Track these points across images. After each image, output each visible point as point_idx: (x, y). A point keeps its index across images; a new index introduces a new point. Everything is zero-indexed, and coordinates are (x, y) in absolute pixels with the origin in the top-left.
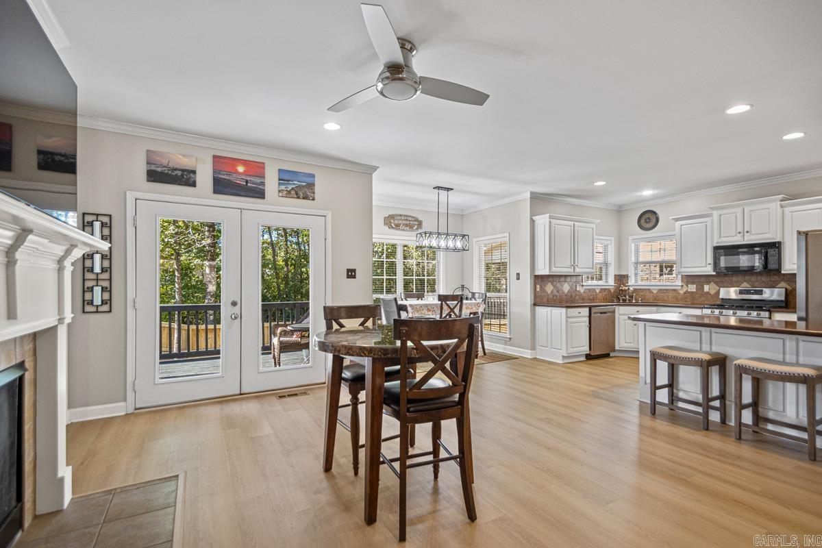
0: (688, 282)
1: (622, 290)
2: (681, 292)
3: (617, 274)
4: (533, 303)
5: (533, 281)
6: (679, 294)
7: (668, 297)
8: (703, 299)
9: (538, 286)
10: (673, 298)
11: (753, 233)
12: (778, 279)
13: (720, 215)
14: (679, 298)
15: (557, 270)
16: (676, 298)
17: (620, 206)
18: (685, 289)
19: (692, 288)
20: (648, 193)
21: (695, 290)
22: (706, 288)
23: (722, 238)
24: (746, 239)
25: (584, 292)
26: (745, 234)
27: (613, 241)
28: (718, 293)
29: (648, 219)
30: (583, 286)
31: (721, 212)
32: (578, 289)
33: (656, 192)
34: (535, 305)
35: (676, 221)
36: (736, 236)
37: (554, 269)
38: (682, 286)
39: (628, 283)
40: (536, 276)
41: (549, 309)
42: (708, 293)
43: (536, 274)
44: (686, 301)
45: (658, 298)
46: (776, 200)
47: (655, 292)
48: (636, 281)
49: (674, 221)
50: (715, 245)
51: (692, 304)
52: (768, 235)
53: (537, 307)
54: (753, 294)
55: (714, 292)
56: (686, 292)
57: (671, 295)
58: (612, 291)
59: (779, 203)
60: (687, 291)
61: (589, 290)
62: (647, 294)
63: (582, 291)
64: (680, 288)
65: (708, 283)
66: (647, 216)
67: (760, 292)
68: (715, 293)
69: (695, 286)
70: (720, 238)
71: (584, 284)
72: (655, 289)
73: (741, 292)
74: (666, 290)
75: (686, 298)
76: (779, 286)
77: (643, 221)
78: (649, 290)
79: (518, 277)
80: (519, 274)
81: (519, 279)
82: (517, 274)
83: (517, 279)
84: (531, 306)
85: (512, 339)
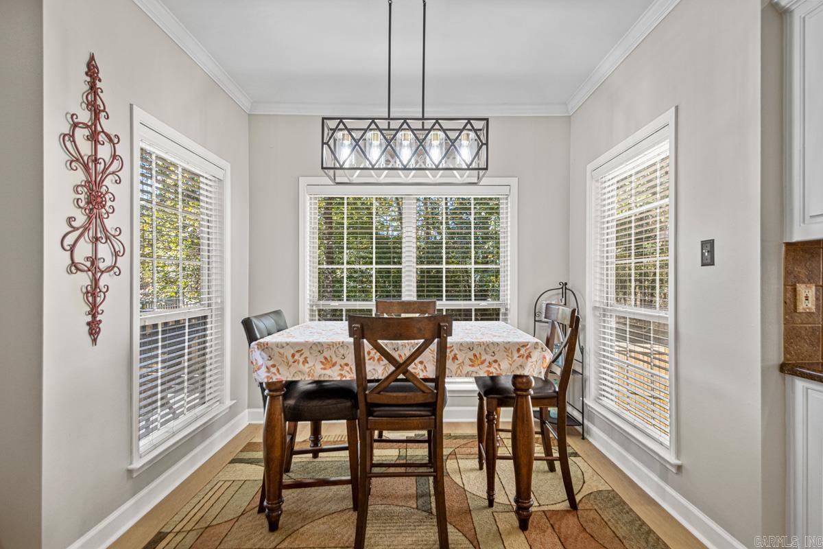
9: (808, 293)
43: (797, 237)
53: (800, 385)
79: (709, 257)
80: (712, 242)
81: (712, 263)
82: (704, 243)
83: (705, 261)
84: (764, 371)
85: (683, 470)
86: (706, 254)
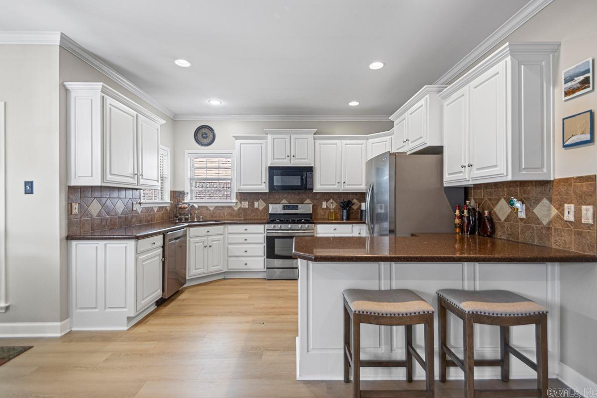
0: (241, 199)
1: (181, 208)
2: (236, 209)
3: (172, 190)
4: (65, 235)
5: (64, 196)
6: (234, 210)
7: (224, 214)
8: (254, 214)
9: (76, 206)
10: (229, 214)
11: (297, 158)
12: (305, 197)
13: (274, 139)
14: (234, 214)
15: (112, 180)
16: (231, 215)
17: (176, 115)
18: (239, 206)
19: (245, 205)
20: (215, 103)
21: (247, 207)
22: (256, 205)
23: (275, 160)
24: (292, 162)
25: (142, 212)
26: (292, 158)
27: (169, 153)
28: (267, 208)
29: (204, 135)
30: (140, 203)
31: (275, 136)
32: (135, 209)
34: (69, 238)
35: (236, 139)
36: (285, 159)
37: (109, 177)
38: (236, 203)
39: (184, 200)
40: (70, 187)
41: (101, 243)
42: (258, 209)
43: (73, 184)
44: (240, 217)
45: (214, 215)
46: (311, 133)
47: (212, 209)
48: (192, 199)
49: (234, 139)
50: (269, 165)
51: (245, 220)
52: (306, 160)
53: (74, 243)
54: (292, 209)
55: (262, 207)
56: (240, 209)
57: (227, 212)
58: (169, 210)
59: (313, 135)
60: (241, 207)
61: (147, 209)
62: (205, 211)
63: (139, 211)
64: (235, 205)
65: (258, 200)
66: (204, 130)
67: (296, 208)
68: (263, 209)
69: (247, 203)
70: (274, 159)
71: (142, 201)
72: (212, 206)
73: (284, 208)
74: (223, 207)
75: (239, 214)
76: (306, 202)
77: (200, 135)
78: (206, 207)
79: (30, 190)
80: (31, 183)
81: (32, 193)
82: (26, 183)
83: (27, 192)
84: (61, 240)
85: (11, 308)
86: (28, 188)
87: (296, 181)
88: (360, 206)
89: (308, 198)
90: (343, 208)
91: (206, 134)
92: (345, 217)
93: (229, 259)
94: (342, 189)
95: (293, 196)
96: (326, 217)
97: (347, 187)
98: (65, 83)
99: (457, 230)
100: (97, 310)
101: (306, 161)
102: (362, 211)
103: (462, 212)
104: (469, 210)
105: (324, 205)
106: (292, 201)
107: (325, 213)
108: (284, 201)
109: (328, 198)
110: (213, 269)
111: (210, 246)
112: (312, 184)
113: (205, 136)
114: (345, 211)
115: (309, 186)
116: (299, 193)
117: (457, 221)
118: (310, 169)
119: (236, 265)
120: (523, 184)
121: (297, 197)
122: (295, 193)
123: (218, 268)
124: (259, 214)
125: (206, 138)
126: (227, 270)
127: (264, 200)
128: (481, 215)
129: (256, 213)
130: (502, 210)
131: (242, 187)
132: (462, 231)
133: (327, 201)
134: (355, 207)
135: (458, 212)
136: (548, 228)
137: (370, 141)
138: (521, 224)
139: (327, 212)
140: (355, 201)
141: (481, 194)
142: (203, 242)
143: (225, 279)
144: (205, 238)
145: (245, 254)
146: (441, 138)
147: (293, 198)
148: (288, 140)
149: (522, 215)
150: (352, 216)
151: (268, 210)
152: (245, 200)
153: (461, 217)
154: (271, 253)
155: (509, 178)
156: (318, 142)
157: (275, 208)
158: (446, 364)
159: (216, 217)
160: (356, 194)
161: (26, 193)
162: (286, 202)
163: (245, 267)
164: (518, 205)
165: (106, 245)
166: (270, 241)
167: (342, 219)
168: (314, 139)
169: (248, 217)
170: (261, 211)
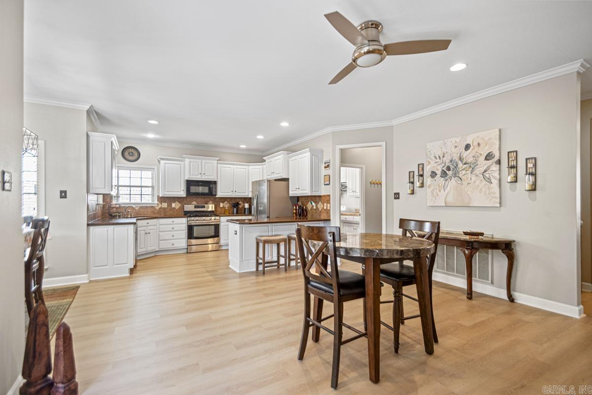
0: (161, 201)
2: (157, 208)
4: (87, 223)
6: (156, 209)
7: (147, 212)
8: (171, 212)
10: (151, 212)
11: (206, 175)
12: (209, 200)
13: (190, 162)
14: (156, 212)
16: (154, 212)
18: (160, 206)
19: (165, 205)
20: (151, 136)
21: (166, 207)
22: (173, 205)
23: (191, 176)
24: (203, 177)
26: (203, 175)
31: (191, 160)
33: (157, 136)
35: (162, 160)
36: (198, 175)
38: (158, 204)
39: (112, 201)
42: (174, 208)
43: (91, 192)
44: (160, 214)
46: (215, 160)
47: (137, 209)
50: (186, 179)
51: (164, 215)
53: (92, 228)
54: (201, 208)
57: (150, 210)
59: (216, 161)
62: (131, 210)
64: (156, 205)
65: (174, 202)
66: (132, 150)
67: (203, 207)
68: (179, 208)
69: (167, 204)
73: (196, 207)
74: (146, 207)
75: (160, 211)
76: (209, 203)
77: (126, 154)
80: (65, 191)
81: (65, 197)
82: (61, 191)
85: (49, 269)
86: (63, 195)
87: (205, 190)
88: (244, 206)
89: (211, 200)
90: (234, 207)
91: (132, 153)
92: (235, 212)
93: (160, 242)
94: (234, 195)
95: (200, 199)
96: (223, 212)
97: (237, 194)
98: (89, 132)
99: (295, 215)
100: (108, 267)
101: (212, 177)
102: (245, 209)
103: (296, 207)
104: (299, 206)
105: (221, 205)
106: (200, 203)
107: (222, 210)
108: (194, 203)
109: (224, 200)
110: (150, 249)
111: (149, 233)
112: (216, 192)
113: (132, 154)
114: (235, 209)
115: (214, 193)
116: (204, 198)
117: (294, 211)
118: (215, 183)
119: (164, 245)
120: (315, 196)
121: (203, 200)
122: (201, 197)
123: (153, 248)
124: (175, 211)
125: (133, 155)
126: (159, 250)
127: (179, 202)
128: (303, 208)
129: (173, 211)
130: (309, 206)
131: (166, 193)
132: (296, 216)
133: (223, 202)
134: (240, 206)
135: (295, 207)
136: (321, 212)
137: (251, 167)
138: (314, 211)
139: (223, 209)
140: (240, 202)
141: (303, 199)
142: (144, 230)
143: (155, 256)
144: (146, 228)
145: (173, 238)
146: (288, 174)
147: (201, 200)
148: (200, 163)
149: (315, 208)
150: (239, 212)
151: (184, 208)
152: (165, 202)
153: (296, 209)
154: (190, 236)
155: (310, 195)
156: (219, 165)
157: (190, 207)
158: (290, 260)
159: (140, 214)
160: (241, 198)
161: (61, 198)
162: (196, 203)
163: (172, 246)
164: (313, 204)
165: (114, 228)
166: (190, 228)
167: (234, 214)
168: (217, 164)
169: (166, 214)
170: (177, 210)
